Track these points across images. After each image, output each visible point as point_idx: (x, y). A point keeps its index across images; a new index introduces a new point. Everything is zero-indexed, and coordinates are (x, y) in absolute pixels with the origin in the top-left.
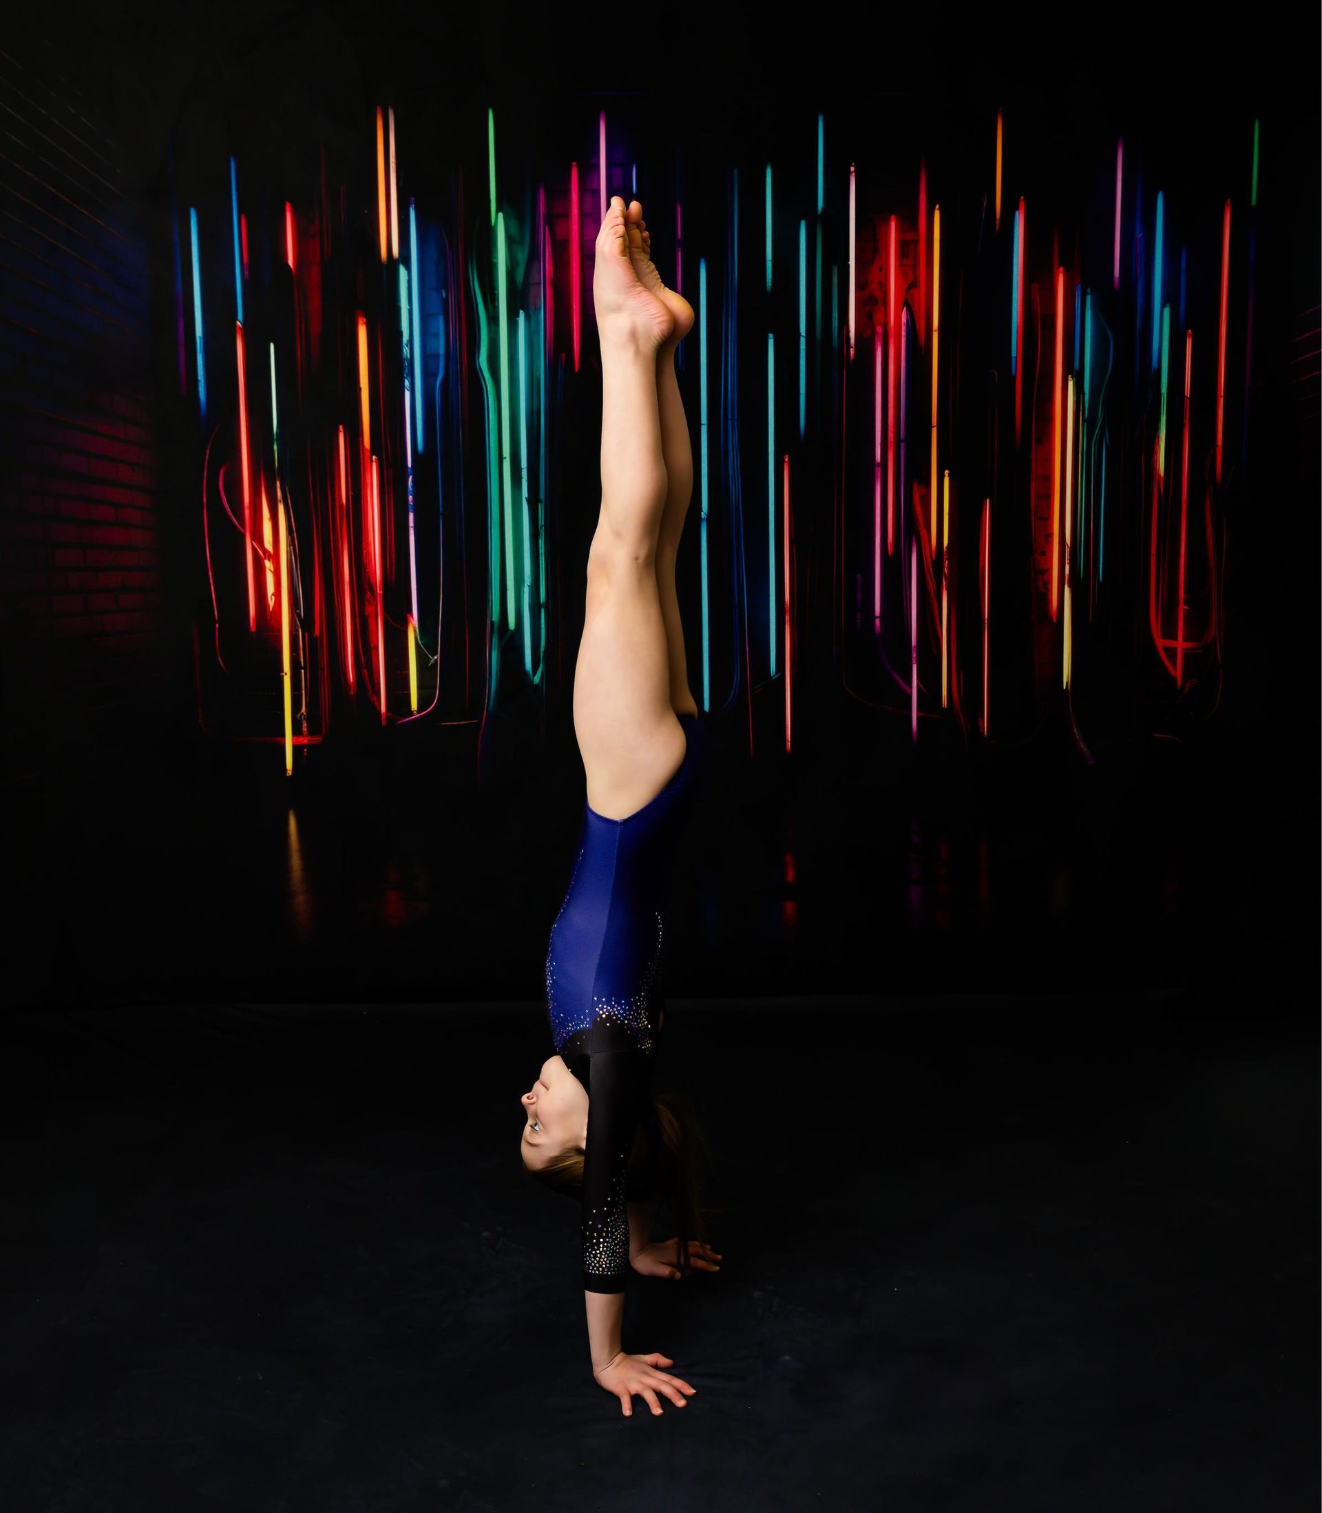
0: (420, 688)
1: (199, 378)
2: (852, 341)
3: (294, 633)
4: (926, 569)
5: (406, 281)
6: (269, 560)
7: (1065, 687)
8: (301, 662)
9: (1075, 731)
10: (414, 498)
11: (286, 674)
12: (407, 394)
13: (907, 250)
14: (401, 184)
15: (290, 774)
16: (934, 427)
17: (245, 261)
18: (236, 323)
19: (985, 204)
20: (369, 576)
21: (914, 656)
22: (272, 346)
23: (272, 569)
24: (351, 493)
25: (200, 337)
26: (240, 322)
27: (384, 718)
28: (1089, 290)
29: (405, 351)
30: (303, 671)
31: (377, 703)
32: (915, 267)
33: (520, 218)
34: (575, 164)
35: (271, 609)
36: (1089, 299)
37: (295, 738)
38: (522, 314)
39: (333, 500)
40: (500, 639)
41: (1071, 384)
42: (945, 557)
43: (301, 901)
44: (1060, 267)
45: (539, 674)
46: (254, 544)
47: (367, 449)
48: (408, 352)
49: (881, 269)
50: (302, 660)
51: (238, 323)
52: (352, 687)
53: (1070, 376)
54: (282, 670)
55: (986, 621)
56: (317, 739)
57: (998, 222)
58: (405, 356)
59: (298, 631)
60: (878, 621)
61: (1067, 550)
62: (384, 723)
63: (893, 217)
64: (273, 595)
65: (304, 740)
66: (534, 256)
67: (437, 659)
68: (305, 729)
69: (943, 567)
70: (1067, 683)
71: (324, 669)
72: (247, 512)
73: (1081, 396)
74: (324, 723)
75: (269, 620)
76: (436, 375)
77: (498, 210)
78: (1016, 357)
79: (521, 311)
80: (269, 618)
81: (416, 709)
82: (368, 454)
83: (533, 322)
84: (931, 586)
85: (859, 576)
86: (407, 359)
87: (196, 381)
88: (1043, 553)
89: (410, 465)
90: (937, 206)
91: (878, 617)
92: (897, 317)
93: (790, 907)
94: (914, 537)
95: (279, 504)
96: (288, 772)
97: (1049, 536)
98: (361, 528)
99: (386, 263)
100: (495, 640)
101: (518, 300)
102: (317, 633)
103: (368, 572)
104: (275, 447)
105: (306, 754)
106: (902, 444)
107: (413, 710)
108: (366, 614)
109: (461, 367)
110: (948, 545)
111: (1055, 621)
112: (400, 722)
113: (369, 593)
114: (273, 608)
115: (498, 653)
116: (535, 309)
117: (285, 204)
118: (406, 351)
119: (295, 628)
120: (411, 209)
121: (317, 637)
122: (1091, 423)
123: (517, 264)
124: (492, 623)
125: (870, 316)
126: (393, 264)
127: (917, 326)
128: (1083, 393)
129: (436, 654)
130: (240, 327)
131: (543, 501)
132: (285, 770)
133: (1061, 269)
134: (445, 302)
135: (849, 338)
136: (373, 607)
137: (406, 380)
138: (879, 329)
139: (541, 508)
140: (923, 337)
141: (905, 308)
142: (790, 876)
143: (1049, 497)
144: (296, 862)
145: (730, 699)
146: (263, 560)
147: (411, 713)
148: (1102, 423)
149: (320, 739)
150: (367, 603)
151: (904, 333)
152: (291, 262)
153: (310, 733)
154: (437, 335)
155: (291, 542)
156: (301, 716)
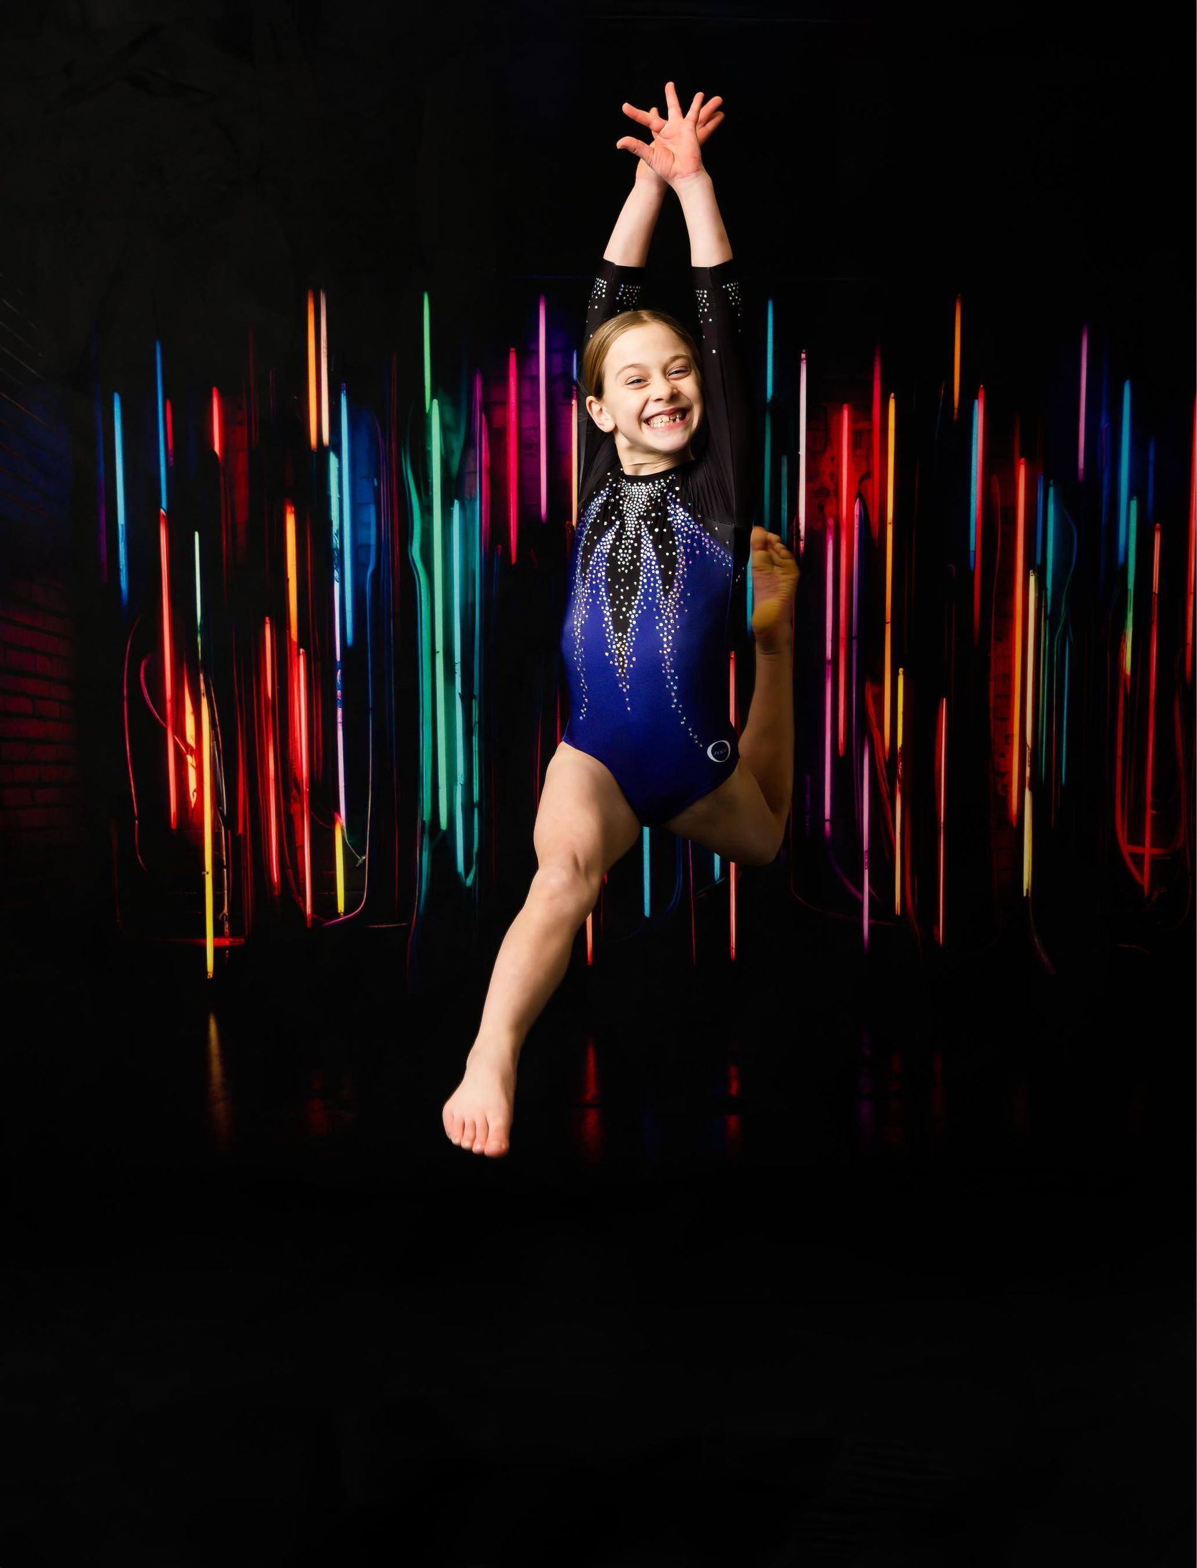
0: (347, 889)
1: (121, 567)
2: (802, 533)
3: (216, 831)
4: (879, 771)
5: (336, 469)
6: (192, 756)
7: (1025, 895)
8: (223, 861)
9: (1036, 940)
10: (342, 693)
11: (208, 873)
12: (337, 586)
13: (859, 439)
14: (332, 370)
15: (211, 976)
16: (888, 623)
17: (170, 447)
18: (159, 511)
19: (942, 392)
20: (295, 772)
21: (866, 860)
22: (197, 535)
23: (194, 764)
24: (277, 687)
25: (122, 525)
26: (164, 510)
27: (309, 919)
28: (1051, 482)
29: (334, 541)
30: (225, 870)
31: (301, 904)
32: (868, 457)
33: (456, 405)
34: (512, 349)
35: (193, 805)
36: (1051, 491)
37: (216, 939)
38: (457, 504)
39: (258, 693)
40: (431, 839)
41: (1032, 579)
42: (899, 759)
43: (220, 1108)
44: (1021, 456)
45: (471, 876)
46: (176, 738)
47: (295, 642)
48: (338, 542)
49: (832, 459)
50: (224, 859)
51: (162, 511)
52: (276, 887)
53: (1031, 571)
54: (203, 868)
55: (942, 826)
56: (240, 941)
57: (956, 411)
58: (334, 546)
59: (221, 830)
60: (827, 824)
61: (1028, 752)
62: (309, 925)
63: (846, 406)
64: (195, 791)
65: (226, 942)
66: (469, 443)
67: (365, 860)
68: (227, 930)
69: (897, 768)
70: (1027, 890)
71: (247, 867)
72: (169, 706)
73: (1043, 592)
74: (246, 924)
75: (190, 817)
76: (366, 566)
77: (432, 397)
78: (975, 552)
79: (456, 502)
80: (191, 815)
81: (343, 911)
82: (296, 647)
83: (468, 513)
84: (884, 787)
85: (808, 778)
86: (337, 549)
87: (118, 570)
88: (1003, 755)
89: (338, 658)
90: (892, 395)
91: (827, 820)
92: (848, 508)
93: (733, 1121)
94: (866, 737)
95: (202, 697)
96: (209, 974)
97: (1009, 737)
98: (287, 722)
99: (316, 451)
100: (426, 840)
101: (453, 489)
102: (240, 830)
103: (294, 769)
104: (199, 639)
105: (227, 956)
106: (855, 642)
107: (339, 911)
108: (292, 812)
109: (393, 558)
110: (902, 745)
111: (1015, 824)
112: (327, 924)
113: (294, 790)
114: (195, 805)
115: (429, 852)
116: (471, 499)
117: (212, 388)
118: (336, 541)
119: (218, 825)
120: (342, 395)
121: (240, 835)
122: (1053, 619)
123: (452, 452)
124: (423, 823)
125: (821, 508)
126: (322, 453)
127: (871, 519)
128: (1045, 588)
129: (364, 854)
130: (163, 516)
131: (478, 698)
132: (206, 973)
133: (1023, 459)
134: (377, 491)
135: (798, 531)
136: (299, 805)
137: (335, 571)
138: (831, 522)
139: (475, 704)
140: (877, 528)
141: (858, 500)
142: (734, 1089)
143: (1008, 696)
144: (216, 1067)
145: (672, 904)
146: (186, 755)
147: (338, 915)
148: (1065, 620)
149: (243, 940)
150: (292, 801)
151: (856, 526)
152: (217, 449)
153: (233, 934)
154: (368, 525)
155: (214, 737)
156: (223, 916)
